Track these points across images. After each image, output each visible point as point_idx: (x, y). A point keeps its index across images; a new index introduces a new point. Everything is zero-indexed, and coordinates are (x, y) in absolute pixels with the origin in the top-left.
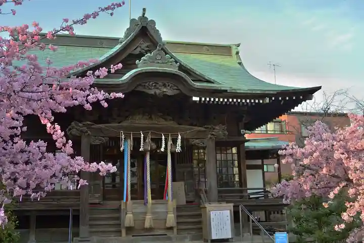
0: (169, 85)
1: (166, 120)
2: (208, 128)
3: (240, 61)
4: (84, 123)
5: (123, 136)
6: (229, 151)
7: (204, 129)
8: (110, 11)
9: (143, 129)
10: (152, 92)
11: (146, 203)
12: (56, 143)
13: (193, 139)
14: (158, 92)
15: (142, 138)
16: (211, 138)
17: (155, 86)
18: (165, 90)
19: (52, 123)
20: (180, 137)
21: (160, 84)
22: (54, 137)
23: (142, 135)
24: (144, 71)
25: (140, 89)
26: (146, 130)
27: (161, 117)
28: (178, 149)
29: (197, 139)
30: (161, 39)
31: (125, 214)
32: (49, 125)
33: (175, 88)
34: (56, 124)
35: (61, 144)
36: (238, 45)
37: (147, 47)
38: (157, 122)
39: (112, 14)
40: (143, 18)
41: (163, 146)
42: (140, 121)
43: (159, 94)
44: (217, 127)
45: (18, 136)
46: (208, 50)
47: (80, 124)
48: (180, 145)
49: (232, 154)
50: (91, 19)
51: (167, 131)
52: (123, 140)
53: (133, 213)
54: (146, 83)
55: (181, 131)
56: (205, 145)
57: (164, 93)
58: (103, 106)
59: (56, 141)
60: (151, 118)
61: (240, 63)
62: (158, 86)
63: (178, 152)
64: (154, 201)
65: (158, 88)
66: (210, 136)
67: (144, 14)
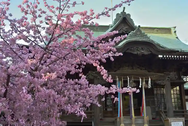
0: (145, 49)
1: (141, 69)
2: (166, 74)
3: (177, 37)
4: (96, 72)
5: (118, 79)
6: (175, 89)
7: (164, 75)
8: (128, 3)
9: (129, 75)
10: (135, 53)
11: (131, 118)
12: (103, 77)
13: (157, 80)
14: (139, 53)
15: (128, 80)
16: (168, 80)
17: (137, 49)
18: (143, 52)
19: (100, 65)
20: (150, 79)
21: (140, 48)
22: (102, 73)
23: (128, 78)
24: (131, 41)
25: (129, 51)
26: (130, 75)
27: (138, 68)
28: (150, 86)
29: (160, 80)
30: (134, 24)
31: (119, 124)
32: (98, 67)
33: (148, 50)
34: (102, 66)
35: (106, 77)
36: (175, 27)
37: (126, 29)
38: (136, 71)
39: (129, 5)
40: (123, 13)
41: (141, 84)
42: (126, 70)
43: (140, 54)
44: (171, 73)
45: (81, 73)
46: (157, 31)
47: (93, 72)
48: (150, 84)
49: (176, 90)
50: (119, 7)
51: (142, 76)
52: (118, 81)
53: (124, 124)
54: (132, 47)
55: (150, 76)
56: (164, 84)
57: (142, 53)
58: (111, 61)
59: (103, 75)
60: (133, 69)
61: (177, 38)
62: (138, 49)
63: (150, 88)
64: (136, 117)
65: (139, 51)
66: (167, 78)
67: (124, 10)
